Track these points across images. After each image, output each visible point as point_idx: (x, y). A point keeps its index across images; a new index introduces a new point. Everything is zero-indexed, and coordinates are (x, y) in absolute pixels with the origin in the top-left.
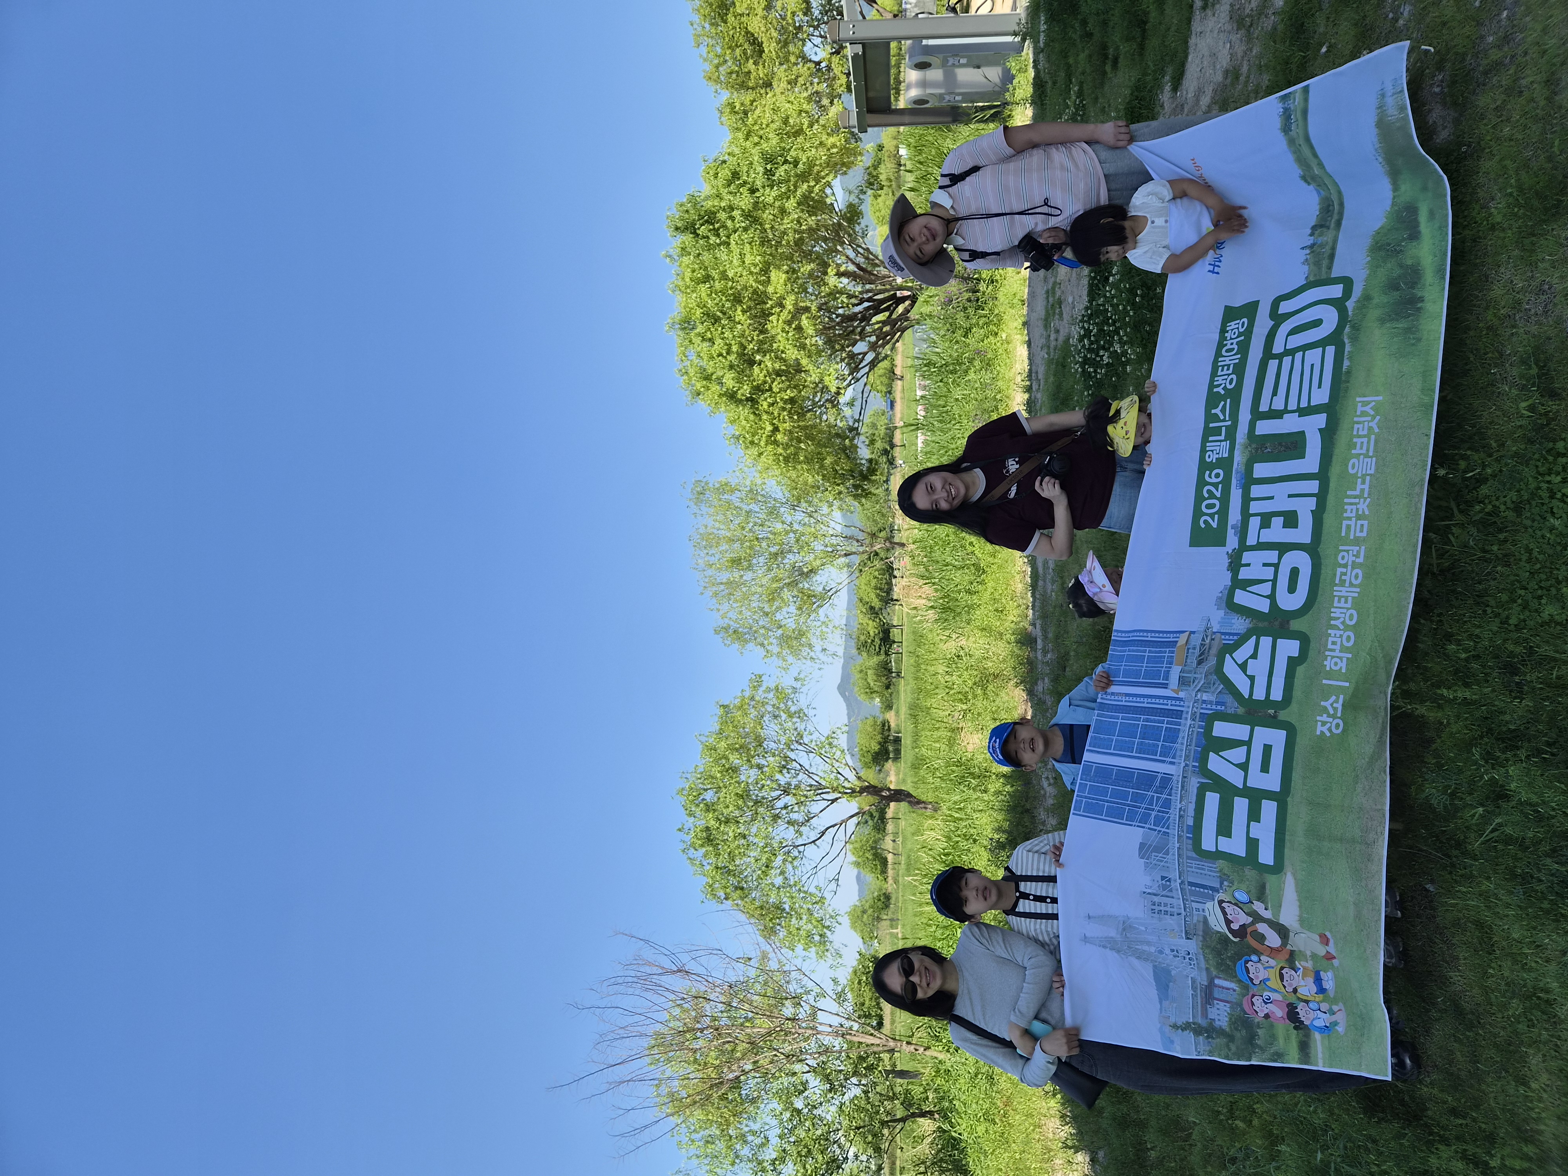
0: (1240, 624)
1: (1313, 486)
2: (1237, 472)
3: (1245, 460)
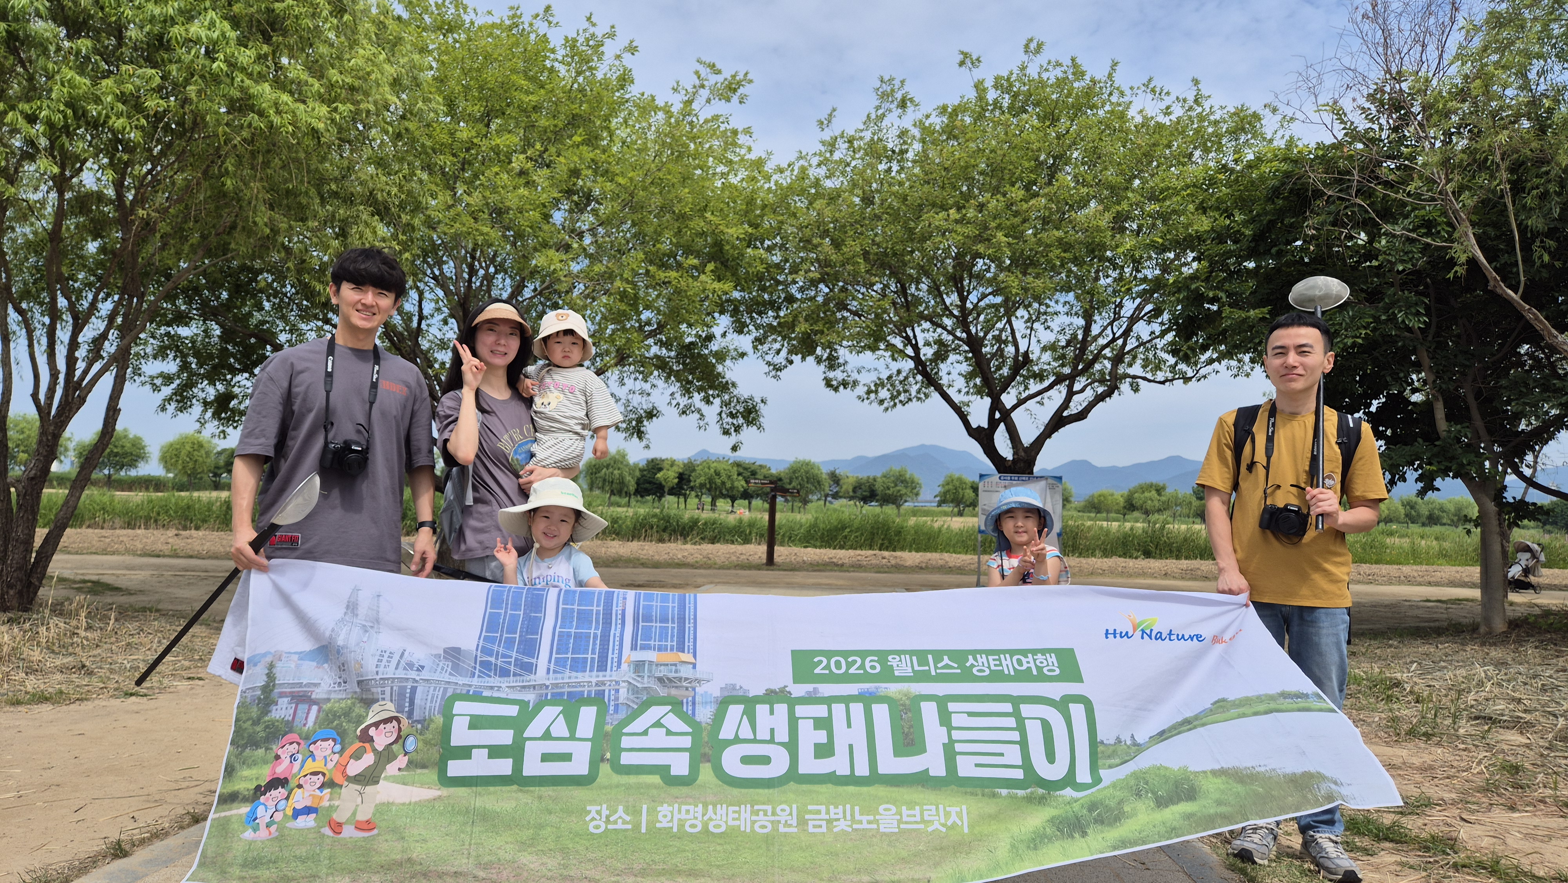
0: (704, 715)
1: (862, 770)
2: (877, 688)
3: (891, 695)
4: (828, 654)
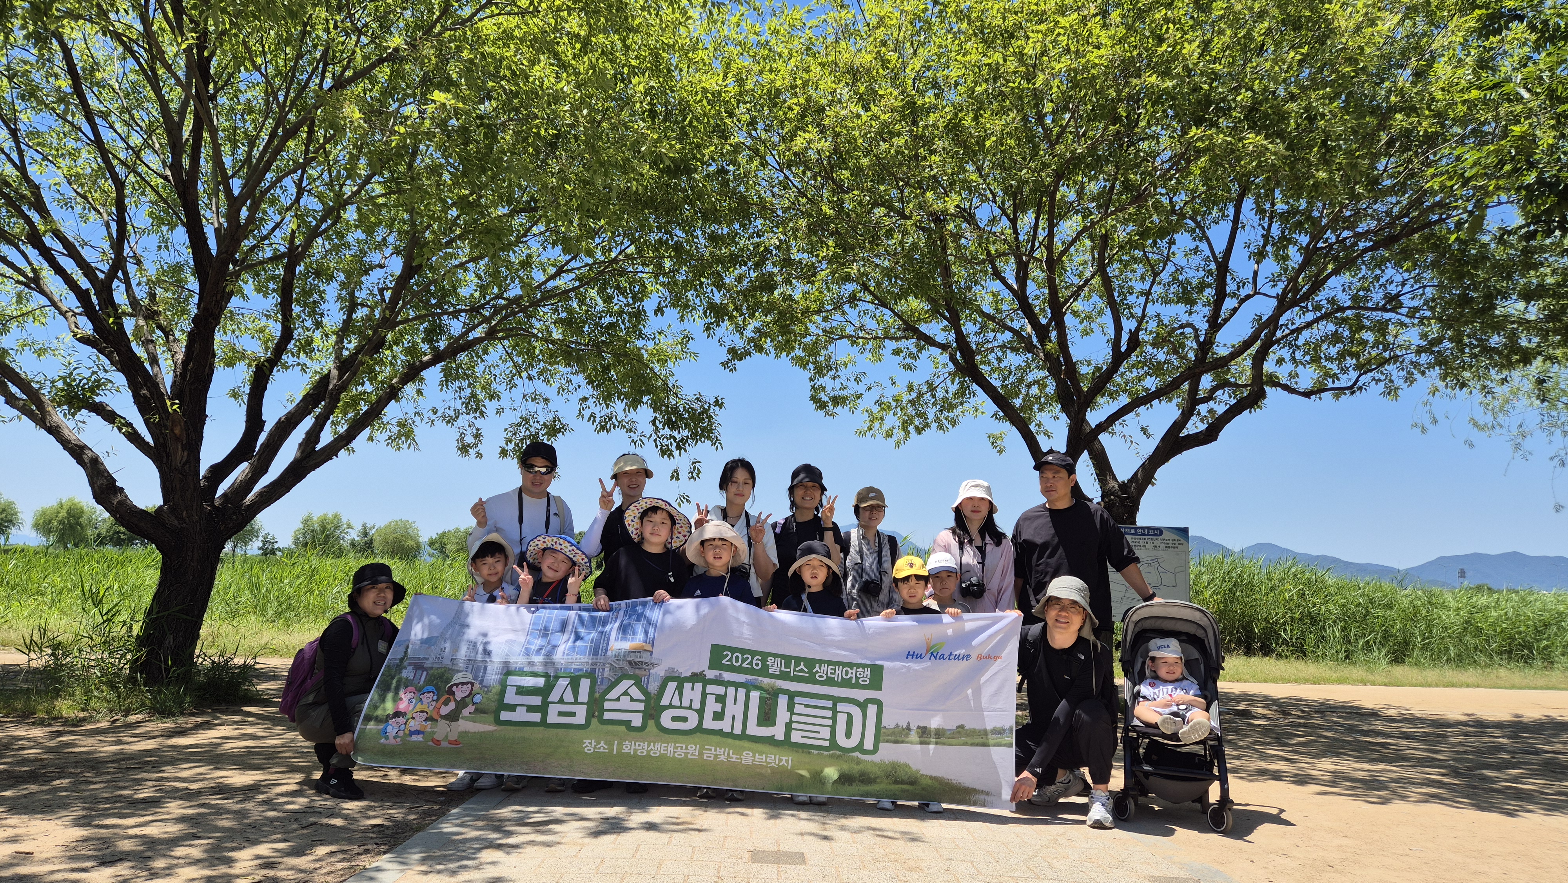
0: (653, 687)
1: (738, 730)
3: (763, 685)
4: (733, 650)
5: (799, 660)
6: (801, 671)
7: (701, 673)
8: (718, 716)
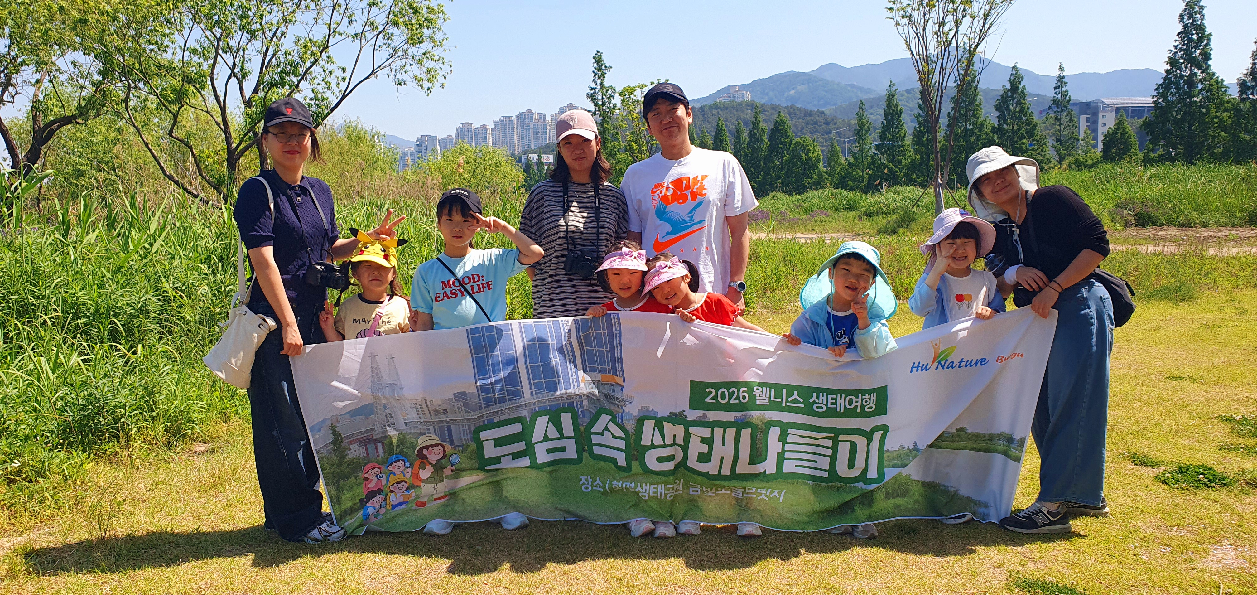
0: (631, 426)
1: (727, 471)
2: (746, 415)
3: (755, 420)
4: (717, 386)
5: (791, 389)
6: (795, 401)
7: (681, 413)
8: (704, 458)
